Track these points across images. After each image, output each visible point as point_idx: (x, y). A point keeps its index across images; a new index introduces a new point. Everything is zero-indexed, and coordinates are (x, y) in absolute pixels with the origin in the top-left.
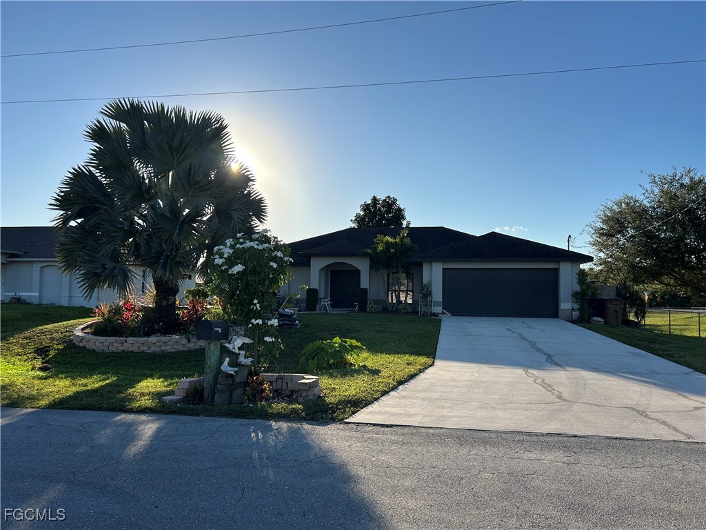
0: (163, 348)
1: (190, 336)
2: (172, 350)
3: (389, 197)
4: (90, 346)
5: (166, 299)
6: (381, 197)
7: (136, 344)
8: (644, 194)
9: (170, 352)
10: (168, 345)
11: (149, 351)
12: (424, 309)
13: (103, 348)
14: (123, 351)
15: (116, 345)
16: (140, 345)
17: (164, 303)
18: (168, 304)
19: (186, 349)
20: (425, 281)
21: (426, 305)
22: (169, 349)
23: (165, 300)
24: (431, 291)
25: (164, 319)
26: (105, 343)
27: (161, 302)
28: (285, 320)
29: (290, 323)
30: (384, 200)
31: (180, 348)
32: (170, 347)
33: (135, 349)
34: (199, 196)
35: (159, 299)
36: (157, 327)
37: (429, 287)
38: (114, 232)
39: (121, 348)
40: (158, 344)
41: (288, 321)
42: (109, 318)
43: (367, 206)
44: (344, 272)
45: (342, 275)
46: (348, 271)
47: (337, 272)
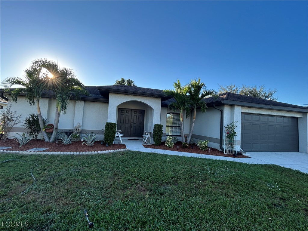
3: (129, 79)
6: (126, 79)
12: (229, 148)
20: (226, 122)
21: (230, 144)
43: (120, 82)
44: (123, 110)
45: (126, 113)
46: (132, 109)
47: (122, 110)
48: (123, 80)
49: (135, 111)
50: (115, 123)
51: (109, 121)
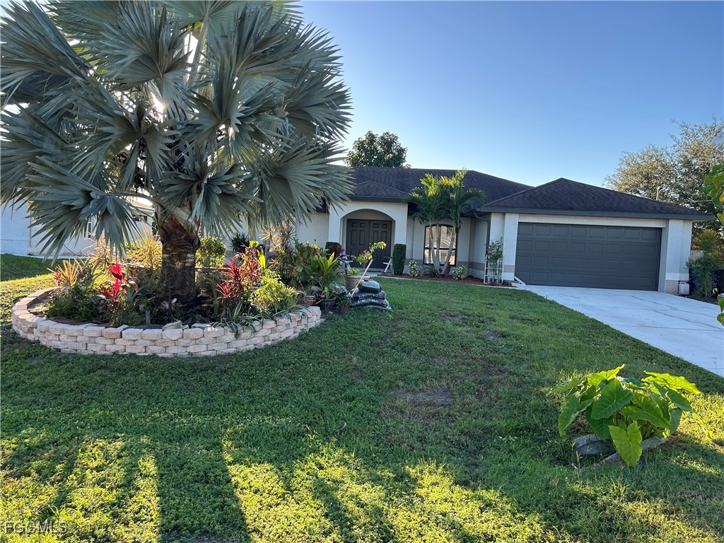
0: (192, 349)
1: (240, 328)
2: (208, 353)
3: (387, 133)
4: (49, 341)
5: (181, 257)
6: (379, 133)
7: (141, 341)
8: (674, 146)
9: (206, 357)
10: (201, 343)
11: (165, 355)
12: (490, 275)
13: (75, 346)
14: (115, 353)
15: (102, 341)
16: (148, 343)
17: (178, 265)
18: (184, 267)
19: (232, 350)
20: (494, 238)
21: (494, 270)
22: (202, 350)
23: (180, 260)
24: (501, 252)
25: (179, 292)
26: (79, 339)
27: (173, 263)
28: (369, 297)
29: (377, 301)
30: (382, 138)
31: (223, 349)
32: (204, 348)
33: (138, 350)
34: (255, 74)
35: (169, 258)
36: (167, 306)
37: (500, 247)
38: (107, 124)
39: (111, 349)
40: (183, 342)
41: (374, 298)
42: (76, 288)
43: (362, 143)
44: (363, 222)
45: (361, 226)
46: (370, 221)
47: (354, 221)
48: (371, 137)
49: (374, 224)
50: (338, 242)
51: (331, 240)
